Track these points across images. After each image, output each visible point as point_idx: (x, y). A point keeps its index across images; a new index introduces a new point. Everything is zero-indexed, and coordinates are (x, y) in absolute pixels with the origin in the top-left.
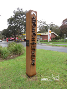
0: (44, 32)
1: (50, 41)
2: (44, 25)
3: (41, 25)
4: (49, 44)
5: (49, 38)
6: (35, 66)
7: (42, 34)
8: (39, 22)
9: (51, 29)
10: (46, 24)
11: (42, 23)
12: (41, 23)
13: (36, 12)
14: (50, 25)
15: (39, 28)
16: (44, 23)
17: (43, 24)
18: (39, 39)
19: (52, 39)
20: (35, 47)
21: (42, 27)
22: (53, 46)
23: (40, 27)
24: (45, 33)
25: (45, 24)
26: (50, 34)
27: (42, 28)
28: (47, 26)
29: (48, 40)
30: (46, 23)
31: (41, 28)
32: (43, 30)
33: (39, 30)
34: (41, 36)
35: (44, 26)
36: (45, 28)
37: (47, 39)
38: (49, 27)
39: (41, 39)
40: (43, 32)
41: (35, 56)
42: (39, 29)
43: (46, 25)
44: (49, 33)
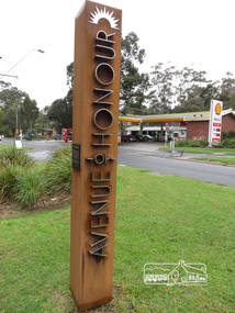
0: (195, 110)
1: (217, 143)
2: (197, 83)
3: (187, 86)
4: (210, 157)
5: (213, 134)
6: (107, 261)
7: (187, 117)
8: (177, 73)
9: (222, 98)
10: (204, 80)
11: (190, 78)
12: (185, 75)
13: (118, 14)
14: (221, 84)
15: (177, 95)
16: (198, 77)
17: (195, 79)
18: (176, 135)
19: (224, 136)
20: (108, 175)
21: (191, 91)
22: (226, 163)
23: (181, 90)
24: (198, 114)
25: (200, 81)
26: (220, 117)
27: (191, 96)
28: (209, 86)
29: (210, 140)
30: (205, 76)
31: (186, 94)
32: (193, 103)
33: (178, 103)
34: (183, 123)
35: (197, 89)
36: (201, 96)
37: (206, 134)
38: (215, 90)
39: (184, 136)
40: (190, 111)
41: (106, 219)
42: (179, 100)
43: (204, 85)
44: (215, 115)
